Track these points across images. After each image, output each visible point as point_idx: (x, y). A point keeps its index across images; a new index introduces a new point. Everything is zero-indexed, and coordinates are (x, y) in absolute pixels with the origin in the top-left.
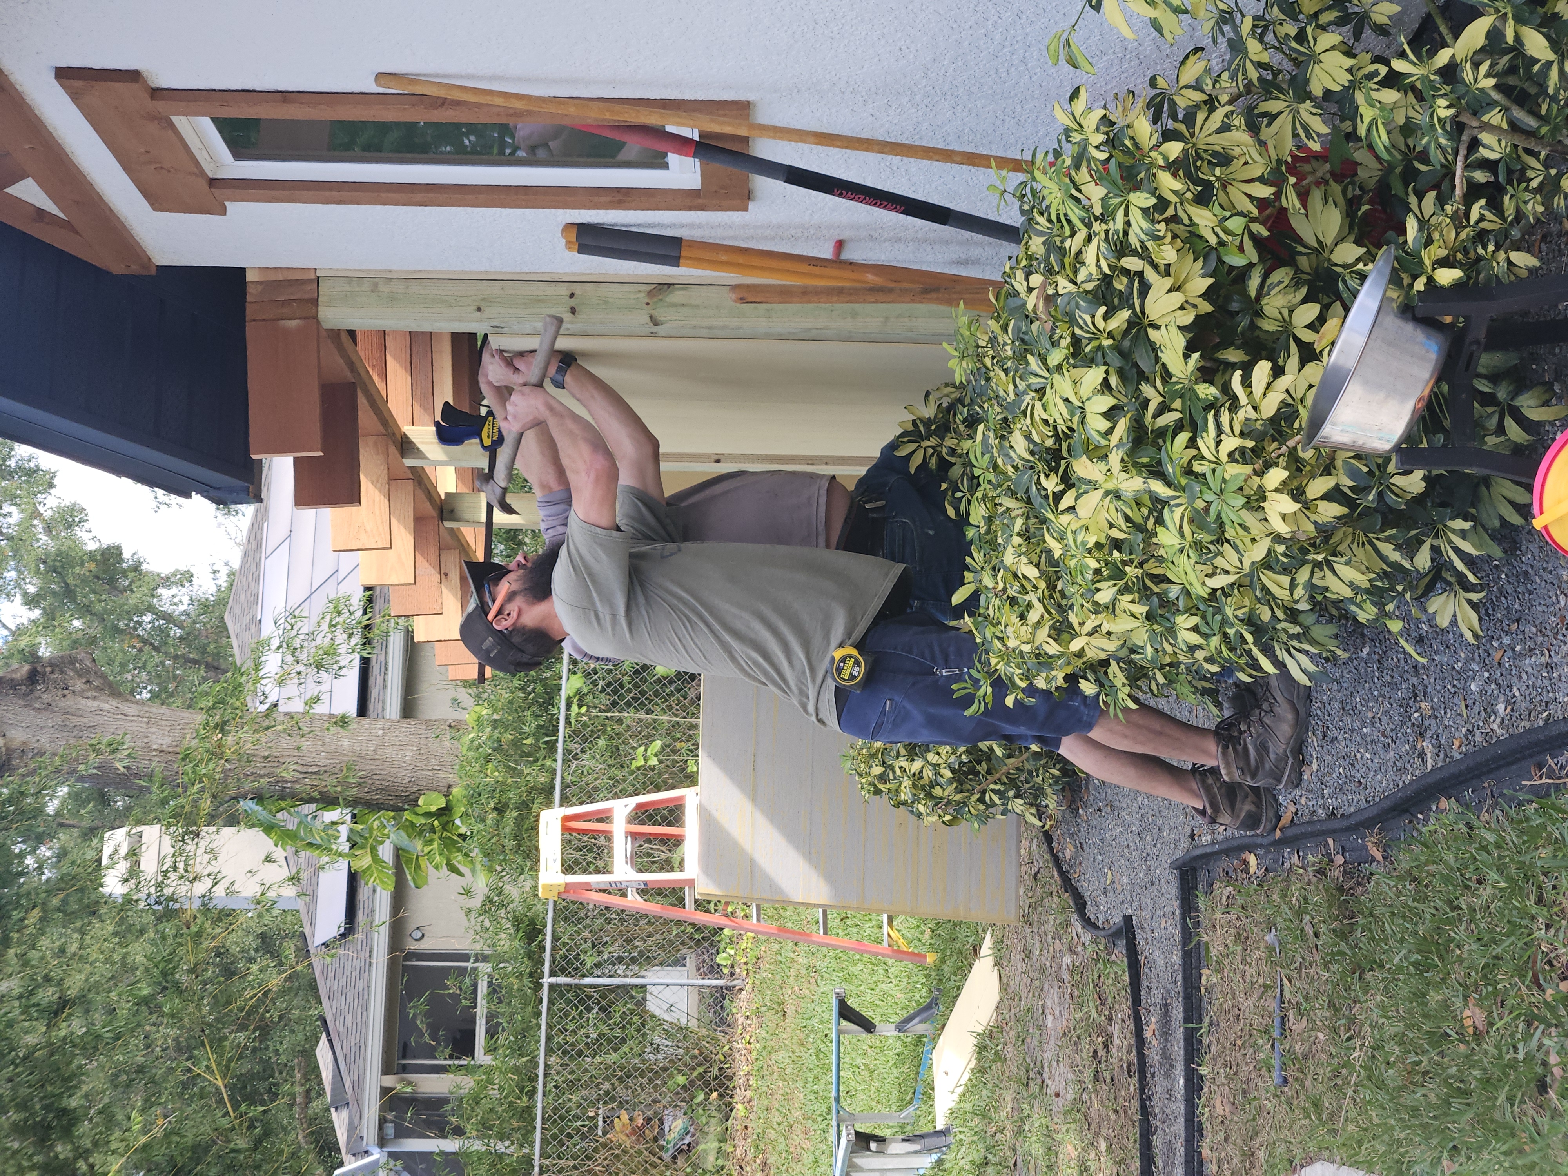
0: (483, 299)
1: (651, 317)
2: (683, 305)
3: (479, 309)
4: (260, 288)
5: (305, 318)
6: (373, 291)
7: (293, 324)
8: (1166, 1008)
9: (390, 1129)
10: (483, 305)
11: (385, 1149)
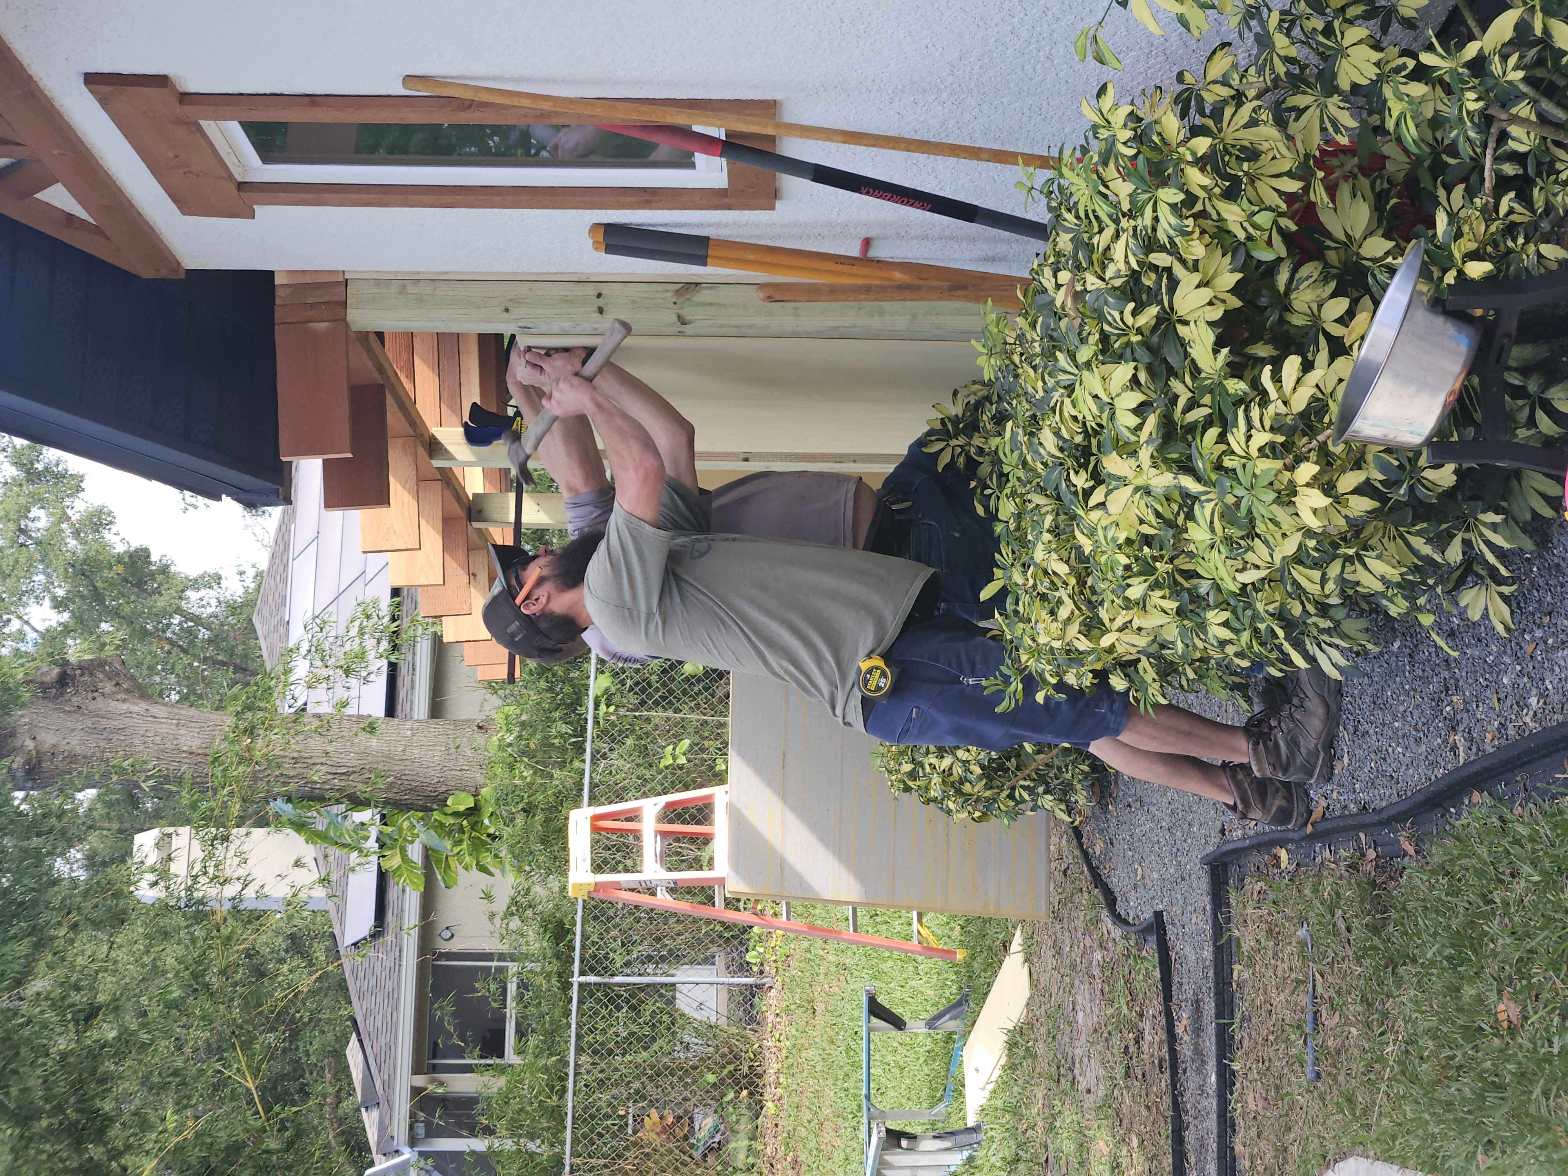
0: (511, 300)
1: (679, 317)
2: (711, 304)
3: (507, 310)
4: (289, 291)
5: (334, 321)
6: (400, 293)
7: (322, 326)
8: (1197, 1004)
9: (421, 1129)
10: (511, 306)
11: (416, 1149)
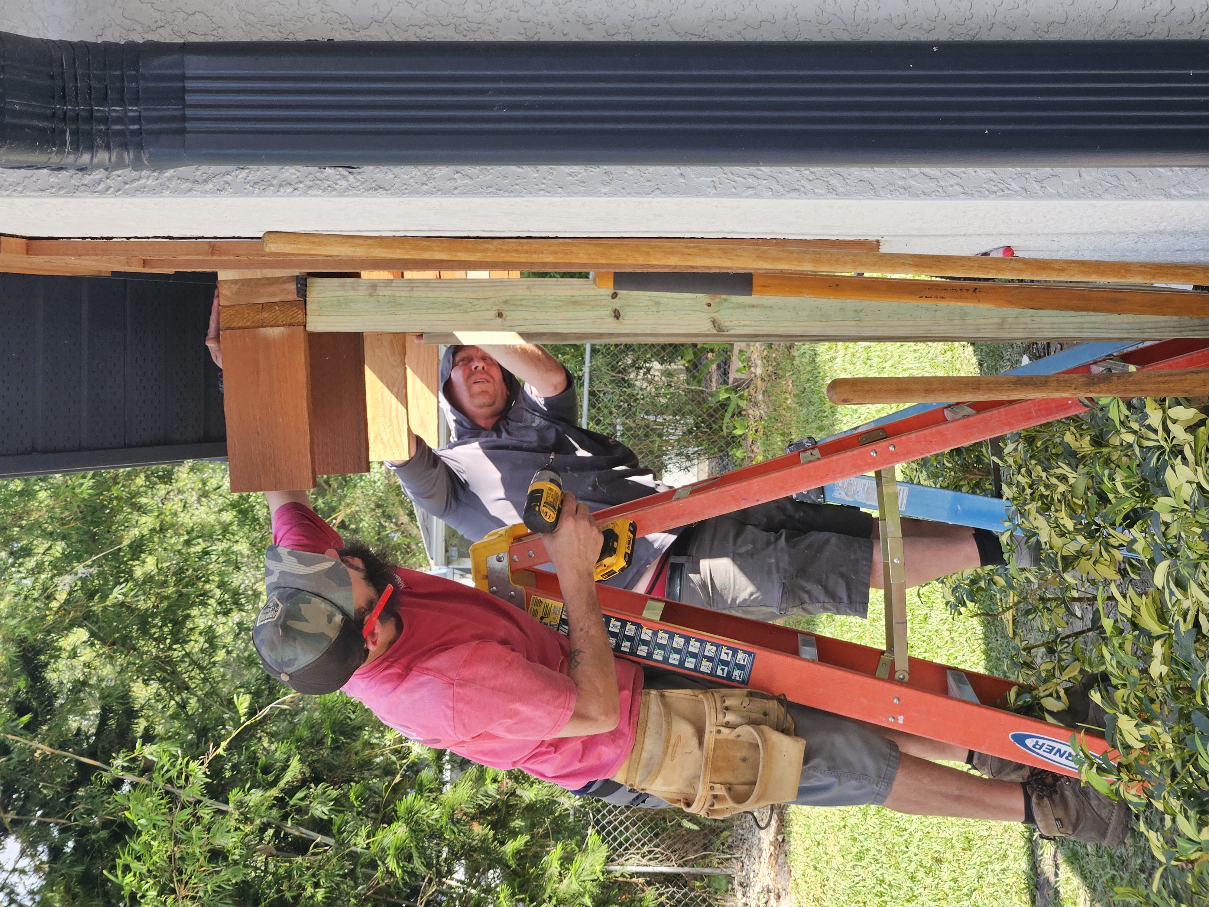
0: (506, 302)
1: (714, 322)
2: (753, 306)
3: (500, 315)
4: (235, 288)
5: (290, 325)
7: (275, 332)
10: (505, 309)
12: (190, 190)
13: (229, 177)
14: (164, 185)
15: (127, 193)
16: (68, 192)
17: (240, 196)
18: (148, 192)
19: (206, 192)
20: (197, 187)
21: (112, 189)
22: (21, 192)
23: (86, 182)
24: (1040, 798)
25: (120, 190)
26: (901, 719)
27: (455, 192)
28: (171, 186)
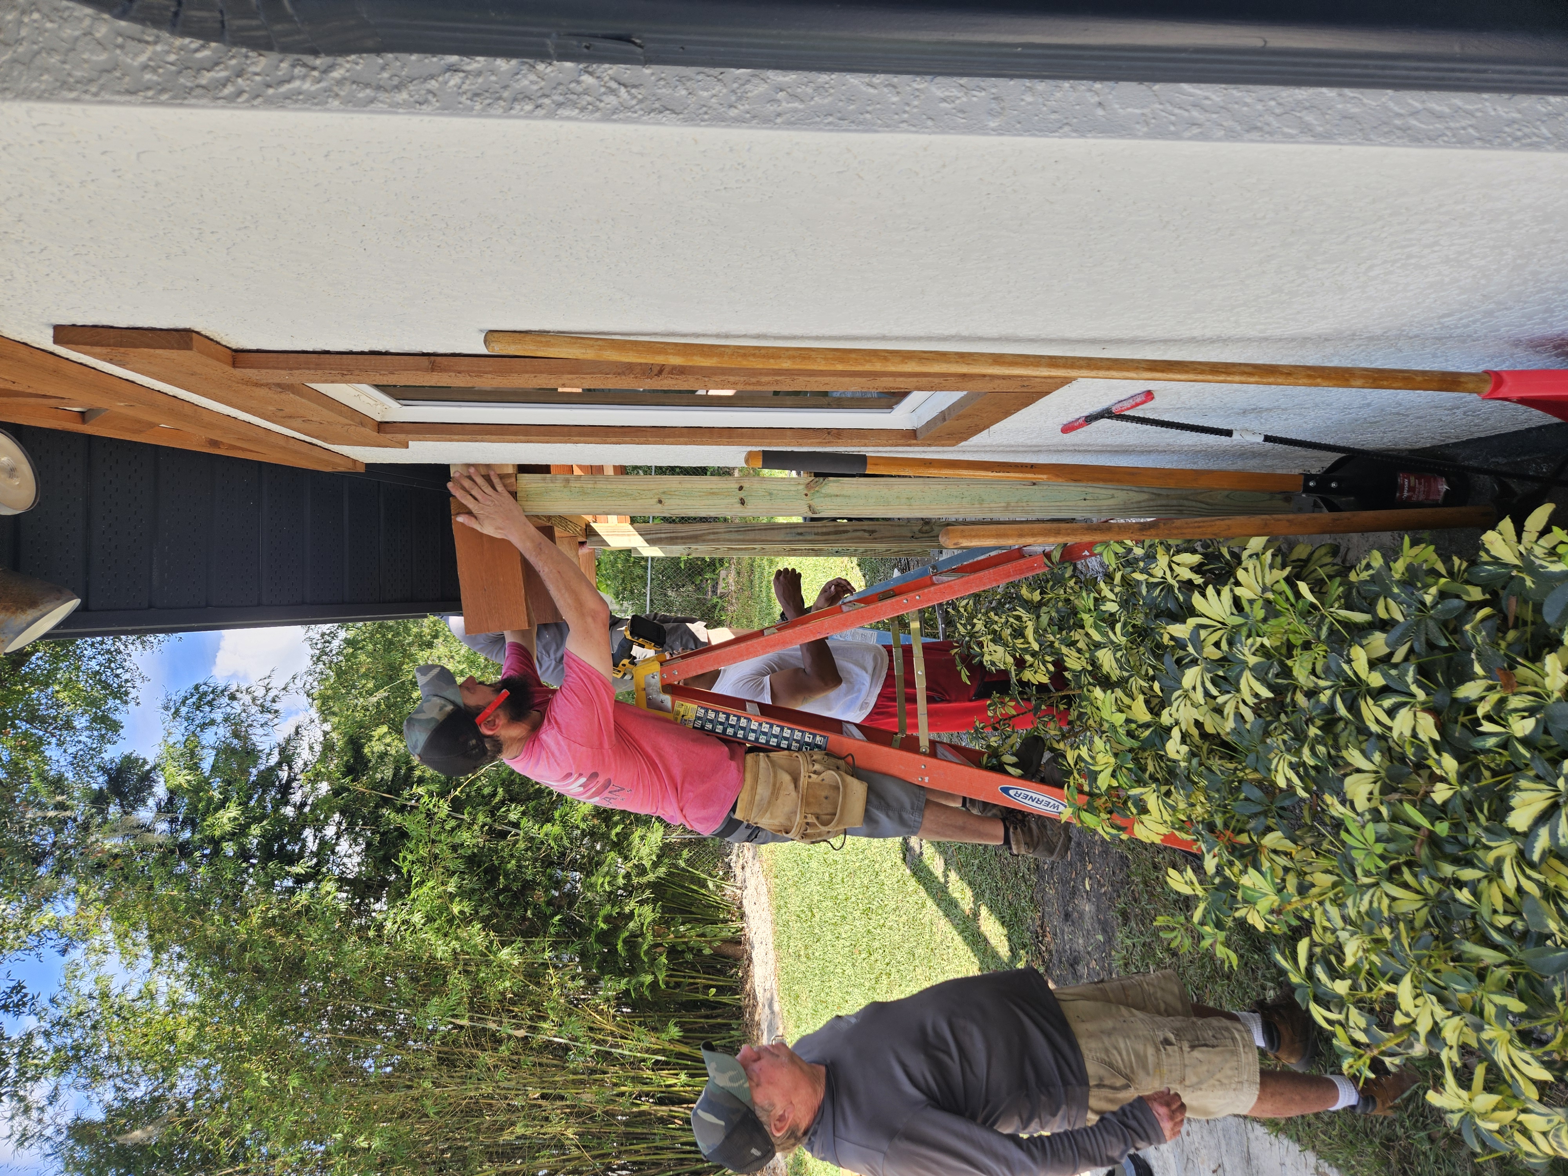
0: (664, 493)
1: (810, 507)
3: (660, 502)
10: (663, 497)
12: (372, 102)
13: (433, 82)
14: (331, 90)
15: (271, 103)
16: (174, 98)
17: (451, 115)
18: (305, 101)
19: (397, 105)
20: (382, 96)
21: (245, 96)
22: (96, 95)
23: (203, 82)
24: (1015, 828)
25: (258, 96)
26: (927, 779)
27: (779, 120)
28: (342, 93)
